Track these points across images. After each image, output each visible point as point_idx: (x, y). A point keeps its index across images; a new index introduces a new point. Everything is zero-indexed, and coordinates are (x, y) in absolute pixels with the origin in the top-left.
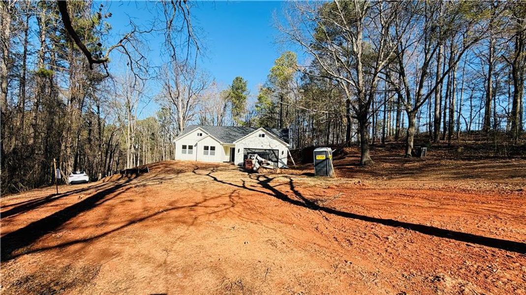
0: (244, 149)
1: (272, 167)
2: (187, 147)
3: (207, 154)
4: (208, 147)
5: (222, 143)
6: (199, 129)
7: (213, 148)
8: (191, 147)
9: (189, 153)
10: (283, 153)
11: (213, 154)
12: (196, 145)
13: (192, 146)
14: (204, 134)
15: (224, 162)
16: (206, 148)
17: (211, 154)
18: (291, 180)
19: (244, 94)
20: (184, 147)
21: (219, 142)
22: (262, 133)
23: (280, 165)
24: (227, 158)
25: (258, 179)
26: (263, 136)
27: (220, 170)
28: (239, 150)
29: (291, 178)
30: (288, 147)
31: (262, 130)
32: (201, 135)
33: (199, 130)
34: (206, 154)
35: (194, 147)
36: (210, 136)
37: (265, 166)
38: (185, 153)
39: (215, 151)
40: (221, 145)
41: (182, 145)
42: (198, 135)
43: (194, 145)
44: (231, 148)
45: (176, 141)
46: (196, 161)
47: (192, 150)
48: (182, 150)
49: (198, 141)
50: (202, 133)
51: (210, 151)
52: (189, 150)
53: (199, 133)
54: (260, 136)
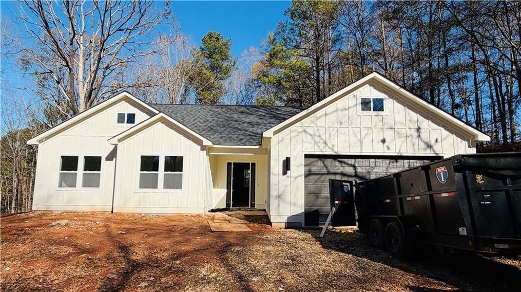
0: (307, 156)
2: (81, 164)
3: (155, 186)
4: (156, 159)
5: (206, 142)
6: (126, 99)
7: (175, 164)
8: (93, 163)
9: (86, 184)
11: (174, 184)
12: (112, 156)
13: (98, 159)
14: (140, 116)
15: (212, 211)
16: (149, 163)
17: (167, 186)
19: (225, 64)
20: (69, 163)
21: (198, 142)
22: (372, 93)
24: (219, 196)
26: (379, 106)
28: (287, 162)
31: (374, 83)
32: (131, 119)
33: (124, 104)
34: (148, 183)
35: (104, 163)
36: (162, 120)
38: (73, 185)
39: (182, 174)
40: (205, 152)
41: (62, 157)
42: (120, 118)
43: (104, 154)
44: (231, 163)
45: (38, 143)
46: (112, 212)
47: (96, 172)
48: (61, 174)
49: (120, 140)
50: (134, 115)
51: (165, 174)
52: (88, 172)
53: (124, 114)
54: (365, 104)
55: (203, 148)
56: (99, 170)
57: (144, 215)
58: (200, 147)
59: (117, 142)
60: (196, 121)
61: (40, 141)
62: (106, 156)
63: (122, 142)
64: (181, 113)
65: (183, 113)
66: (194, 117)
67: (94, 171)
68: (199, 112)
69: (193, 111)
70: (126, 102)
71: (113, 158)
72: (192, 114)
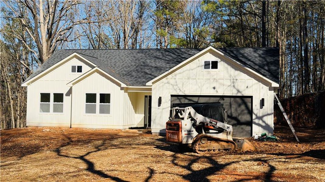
0: (172, 96)
1: (230, 138)
2: (52, 98)
3: (94, 112)
4: (94, 95)
5: (123, 85)
6: (75, 56)
7: (105, 98)
9: (55, 110)
10: (262, 102)
11: (105, 111)
12: (69, 93)
13: (62, 94)
14: (85, 68)
15: (132, 128)
16: (91, 98)
17: (101, 112)
18: (273, 169)
20: (45, 97)
21: (119, 85)
22: (211, 58)
23: (257, 132)
24: (139, 118)
25: (188, 167)
26: (215, 65)
27: (116, 146)
28: (160, 99)
29: (273, 164)
30: (275, 89)
31: (211, 51)
32: (80, 69)
33: (75, 60)
34: (90, 110)
35: (65, 98)
36: (97, 71)
37: (213, 134)
38: (48, 111)
39: (110, 105)
40: (123, 91)
41: (41, 94)
42: (73, 69)
43: (64, 92)
44: (147, 96)
45: (27, 86)
46: (71, 127)
47: (61, 103)
48: (41, 104)
49: (73, 84)
50: (81, 66)
51: (100, 105)
52: (56, 103)
53: (75, 66)
54: (207, 65)
55: (122, 89)
56: (62, 102)
57: (88, 129)
58: (120, 88)
59: (72, 85)
60: (123, 66)
61: (28, 84)
62: (66, 93)
63: (75, 85)
64: (114, 59)
65: (116, 58)
66: (123, 62)
67: (60, 102)
68: (128, 57)
69: (125, 56)
70: (76, 58)
71: (70, 94)
72: (122, 60)
